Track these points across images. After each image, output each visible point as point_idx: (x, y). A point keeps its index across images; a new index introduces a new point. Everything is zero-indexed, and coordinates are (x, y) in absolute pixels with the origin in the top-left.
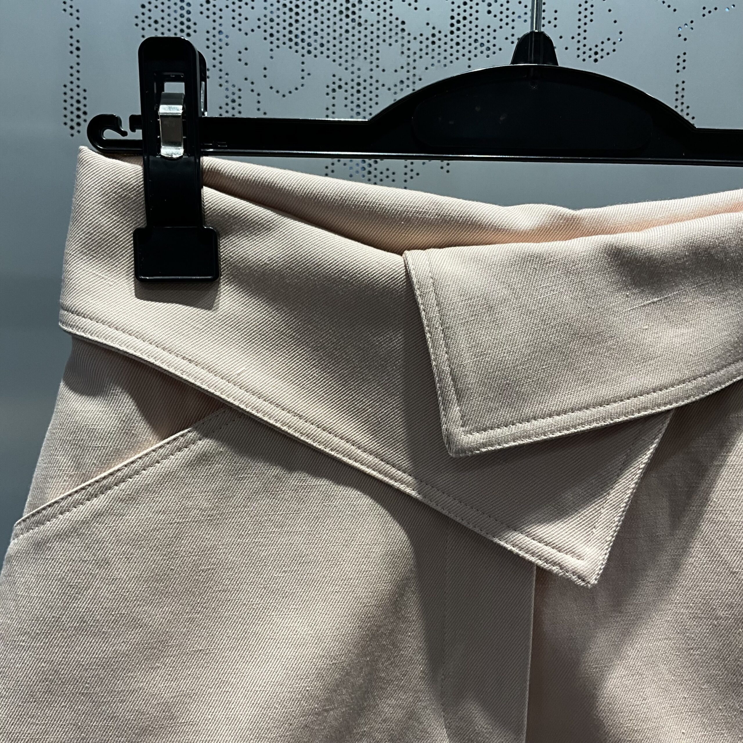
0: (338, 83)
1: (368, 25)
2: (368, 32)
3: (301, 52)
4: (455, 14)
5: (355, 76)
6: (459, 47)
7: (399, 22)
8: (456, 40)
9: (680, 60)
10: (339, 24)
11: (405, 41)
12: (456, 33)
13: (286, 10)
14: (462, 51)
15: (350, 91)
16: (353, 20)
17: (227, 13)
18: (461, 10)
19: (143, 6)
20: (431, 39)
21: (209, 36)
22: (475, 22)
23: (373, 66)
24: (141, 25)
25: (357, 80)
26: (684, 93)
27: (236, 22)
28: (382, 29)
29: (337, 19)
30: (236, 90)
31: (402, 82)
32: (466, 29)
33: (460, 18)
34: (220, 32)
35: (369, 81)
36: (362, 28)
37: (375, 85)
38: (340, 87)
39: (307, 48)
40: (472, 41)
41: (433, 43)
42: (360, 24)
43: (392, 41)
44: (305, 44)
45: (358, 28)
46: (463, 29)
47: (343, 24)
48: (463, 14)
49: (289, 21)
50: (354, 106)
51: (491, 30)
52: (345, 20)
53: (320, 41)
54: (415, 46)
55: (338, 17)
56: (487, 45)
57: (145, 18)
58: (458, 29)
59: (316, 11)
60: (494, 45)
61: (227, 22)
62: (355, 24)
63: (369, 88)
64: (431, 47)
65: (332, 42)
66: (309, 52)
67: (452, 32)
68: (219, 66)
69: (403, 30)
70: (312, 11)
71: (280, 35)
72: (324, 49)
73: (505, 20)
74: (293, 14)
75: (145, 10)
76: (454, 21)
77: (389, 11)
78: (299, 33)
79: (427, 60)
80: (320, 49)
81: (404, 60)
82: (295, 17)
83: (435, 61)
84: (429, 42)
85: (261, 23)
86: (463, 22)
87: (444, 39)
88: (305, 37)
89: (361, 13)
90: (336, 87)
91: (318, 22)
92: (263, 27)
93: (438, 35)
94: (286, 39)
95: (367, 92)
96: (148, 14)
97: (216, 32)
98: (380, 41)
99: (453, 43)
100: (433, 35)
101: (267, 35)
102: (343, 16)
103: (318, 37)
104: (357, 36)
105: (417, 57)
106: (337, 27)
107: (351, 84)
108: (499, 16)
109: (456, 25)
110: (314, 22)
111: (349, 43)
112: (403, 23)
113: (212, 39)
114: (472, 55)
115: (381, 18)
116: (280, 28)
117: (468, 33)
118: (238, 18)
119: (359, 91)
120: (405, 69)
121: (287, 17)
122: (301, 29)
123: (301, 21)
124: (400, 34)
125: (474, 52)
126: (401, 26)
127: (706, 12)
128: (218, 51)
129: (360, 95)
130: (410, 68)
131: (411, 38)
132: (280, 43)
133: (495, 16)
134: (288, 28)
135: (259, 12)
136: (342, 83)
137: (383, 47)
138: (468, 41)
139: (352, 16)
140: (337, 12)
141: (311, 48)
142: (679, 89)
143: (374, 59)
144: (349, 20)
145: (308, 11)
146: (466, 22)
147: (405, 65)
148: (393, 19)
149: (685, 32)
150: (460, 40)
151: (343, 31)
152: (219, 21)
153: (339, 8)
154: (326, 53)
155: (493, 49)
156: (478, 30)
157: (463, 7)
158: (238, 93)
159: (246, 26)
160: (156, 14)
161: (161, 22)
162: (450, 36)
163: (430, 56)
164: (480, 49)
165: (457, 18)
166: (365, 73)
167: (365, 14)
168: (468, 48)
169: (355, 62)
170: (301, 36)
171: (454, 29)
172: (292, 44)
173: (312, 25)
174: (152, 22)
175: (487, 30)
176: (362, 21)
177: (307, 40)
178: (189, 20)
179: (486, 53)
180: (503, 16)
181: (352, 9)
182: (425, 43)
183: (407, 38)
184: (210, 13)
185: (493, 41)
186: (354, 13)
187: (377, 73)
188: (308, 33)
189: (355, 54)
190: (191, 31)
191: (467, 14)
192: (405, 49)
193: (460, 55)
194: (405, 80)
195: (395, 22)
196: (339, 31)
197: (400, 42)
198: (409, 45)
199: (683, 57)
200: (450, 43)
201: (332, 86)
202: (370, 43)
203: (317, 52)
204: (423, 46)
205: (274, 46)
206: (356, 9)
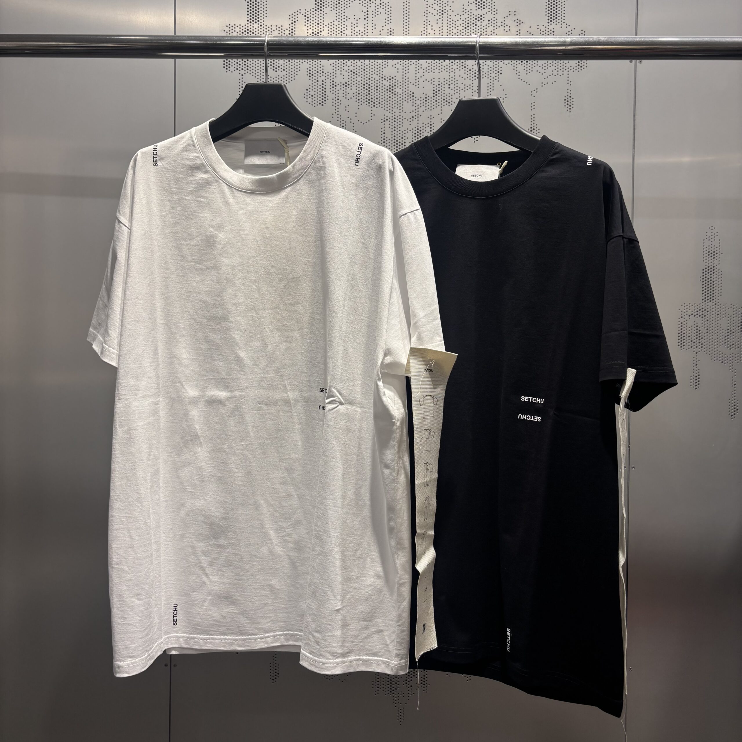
0: (386, 118)
1: (398, 94)
2: (398, 97)
3: (371, 106)
4: (435, 89)
5: (393, 115)
6: (437, 102)
7: (411, 93)
8: (435, 99)
9: (532, 105)
10: (387, 94)
11: (414, 101)
12: (436, 97)
13: (365, 89)
14: (438, 104)
15: (391, 121)
16: (392, 93)
17: (341, 92)
18: (437, 88)
19: (307, 90)
20: (425, 99)
21: (334, 101)
22: (443, 92)
23: (401, 111)
24: (306, 97)
25: (394, 117)
26: (535, 119)
27: (344, 95)
28: (404, 96)
29: (386, 93)
30: (344, 122)
31: (413, 117)
32: (440, 95)
33: (437, 90)
34: (338, 99)
35: (399, 117)
36: (396, 96)
37: (402, 118)
38: (387, 120)
39: (373, 104)
40: (442, 100)
41: (426, 101)
42: (395, 94)
43: (409, 100)
44: (372, 103)
45: (394, 96)
46: (438, 95)
47: (388, 94)
48: (438, 89)
49: (366, 94)
50: (393, 127)
51: (450, 95)
52: (389, 93)
53: (378, 101)
54: (418, 102)
55: (386, 92)
56: (448, 101)
57: (308, 94)
58: (436, 95)
59: (377, 90)
60: (452, 101)
61: (341, 95)
62: (393, 94)
63: (399, 120)
64: (425, 102)
65: (384, 102)
66: (374, 106)
67: (434, 96)
68: (337, 113)
69: (413, 96)
70: (375, 90)
71: (362, 100)
72: (380, 105)
73: (456, 91)
74: (367, 91)
75: (308, 91)
76: (435, 92)
77: (407, 89)
78: (370, 98)
79: (423, 108)
80: (379, 104)
81: (414, 108)
82: (368, 92)
83: (427, 108)
84: (424, 101)
85: (354, 95)
86: (438, 92)
87: (430, 99)
88: (373, 100)
89: (395, 90)
90: (385, 120)
91: (378, 94)
92: (355, 97)
93: (428, 98)
94: (365, 101)
95: (398, 121)
96: (309, 93)
97: (336, 99)
98: (404, 101)
99: (434, 101)
100: (426, 98)
101: (357, 100)
102: (388, 91)
103: (378, 100)
104: (394, 99)
105: (419, 107)
106: (385, 96)
107: (391, 118)
108: (454, 89)
109: (436, 94)
110: (376, 94)
111: (391, 102)
112: (413, 93)
113: (335, 102)
114: (442, 106)
115: (404, 91)
116: (362, 97)
117: (441, 97)
118: (345, 93)
119: (395, 121)
120: (414, 112)
121: (365, 92)
122: (371, 97)
123: (371, 94)
124: (412, 98)
125: (443, 104)
126: (412, 95)
127: (543, 85)
128: (337, 107)
129: (395, 123)
130: (416, 111)
131: (416, 99)
132: (362, 103)
133: (452, 89)
134: (366, 97)
135: (354, 90)
136: (388, 118)
137: (405, 103)
138: (441, 100)
139: (392, 91)
140: (385, 90)
141: (375, 104)
142: (532, 118)
143: (401, 108)
144: (391, 93)
145: (374, 90)
146: (440, 92)
147: (414, 110)
148: (409, 92)
149: (534, 93)
150: (437, 100)
151: (388, 97)
152: (337, 95)
153: (386, 88)
154: (381, 106)
155: (451, 103)
156: (445, 95)
157: (438, 86)
158: (345, 123)
159: (348, 97)
160: (312, 93)
161: (314, 96)
162: (433, 98)
163: (425, 106)
164: (446, 103)
165: (436, 91)
166: (397, 114)
167: (398, 90)
168: (440, 103)
169: (393, 109)
170: (371, 100)
171: (435, 95)
172: (367, 103)
173: (375, 95)
174: (310, 96)
175: (448, 95)
176: (396, 93)
177: (373, 101)
178: (325, 95)
179: (448, 104)
180: (455, 89)
181: (392, 88)
182: (423, 101)
183: (415, 99)
184: (334, 92)
185: (451, 100)
186: (393, 90)
187: (402, 114)
188: (374, 98)
189: (393, 106)
190: (326, 99)
191: (440, 89)
192: (414, 104)
193: (437, 105)
194: (414, 116)
195: (410, 93)
196: (386, 97)
197: (412, 101)
198: (416, 102)
199: (533, 104)
200: (433, 101)
201: (384, 120)
202: (399, 102)
203: (378, 106)
204: (422, 102)
205: (360, 104)
206: (393, 88)
